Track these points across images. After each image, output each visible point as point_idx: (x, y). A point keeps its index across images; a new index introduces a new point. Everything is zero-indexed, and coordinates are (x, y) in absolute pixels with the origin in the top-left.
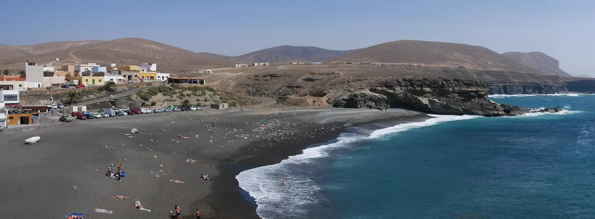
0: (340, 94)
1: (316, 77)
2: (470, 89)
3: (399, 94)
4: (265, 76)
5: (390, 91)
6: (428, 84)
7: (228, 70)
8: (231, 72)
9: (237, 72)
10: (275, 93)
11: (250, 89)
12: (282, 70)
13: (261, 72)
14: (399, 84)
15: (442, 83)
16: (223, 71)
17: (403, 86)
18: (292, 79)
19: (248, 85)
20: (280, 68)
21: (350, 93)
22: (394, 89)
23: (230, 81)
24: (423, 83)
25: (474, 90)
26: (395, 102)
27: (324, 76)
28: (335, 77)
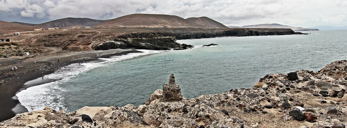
0: (98, 43)
1: (85, 34)
2: (166, 38)
3: (130, 41)
4: (55, 35)
5: (125, 40)
6: (144, 36)
7: (31, 32)
8: (33, 33)
9: (37, 34)
10: (62, 45)
11: (47, 43)
12: (65, 32)
13: (52, 33)
14: (130, 37)
15: (152, 35)
16: (28, 33)
17: (132, 37)
18: (72, 36)
19: (45, 41)
20: (64, 30)
21: (103, 42)
22: (127, 39)
23: (32, 39)
24: (142, 35)
25: (168, 37)
26: (128, 46)
27: (90, 34)
28: (96, 34)
